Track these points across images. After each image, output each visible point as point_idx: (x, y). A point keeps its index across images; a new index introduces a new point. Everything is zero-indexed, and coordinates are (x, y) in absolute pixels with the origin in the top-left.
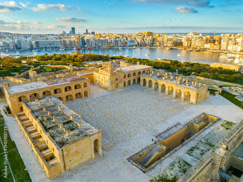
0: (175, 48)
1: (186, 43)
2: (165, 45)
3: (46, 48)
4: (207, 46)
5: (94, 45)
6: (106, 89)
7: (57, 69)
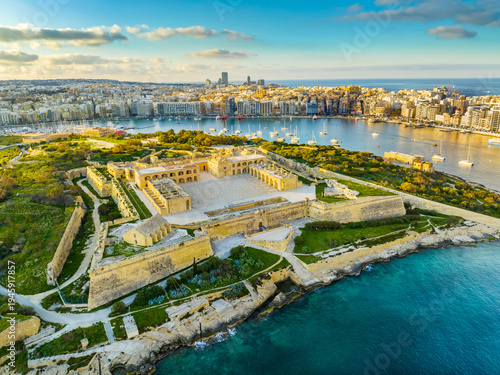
0: (385, 119)
1: (407, 110)
2: (371, 114)
3: (174, 115)
4: (439, 118)
5: (249, 112)
6: (216, 176)
7: (179, 155)
